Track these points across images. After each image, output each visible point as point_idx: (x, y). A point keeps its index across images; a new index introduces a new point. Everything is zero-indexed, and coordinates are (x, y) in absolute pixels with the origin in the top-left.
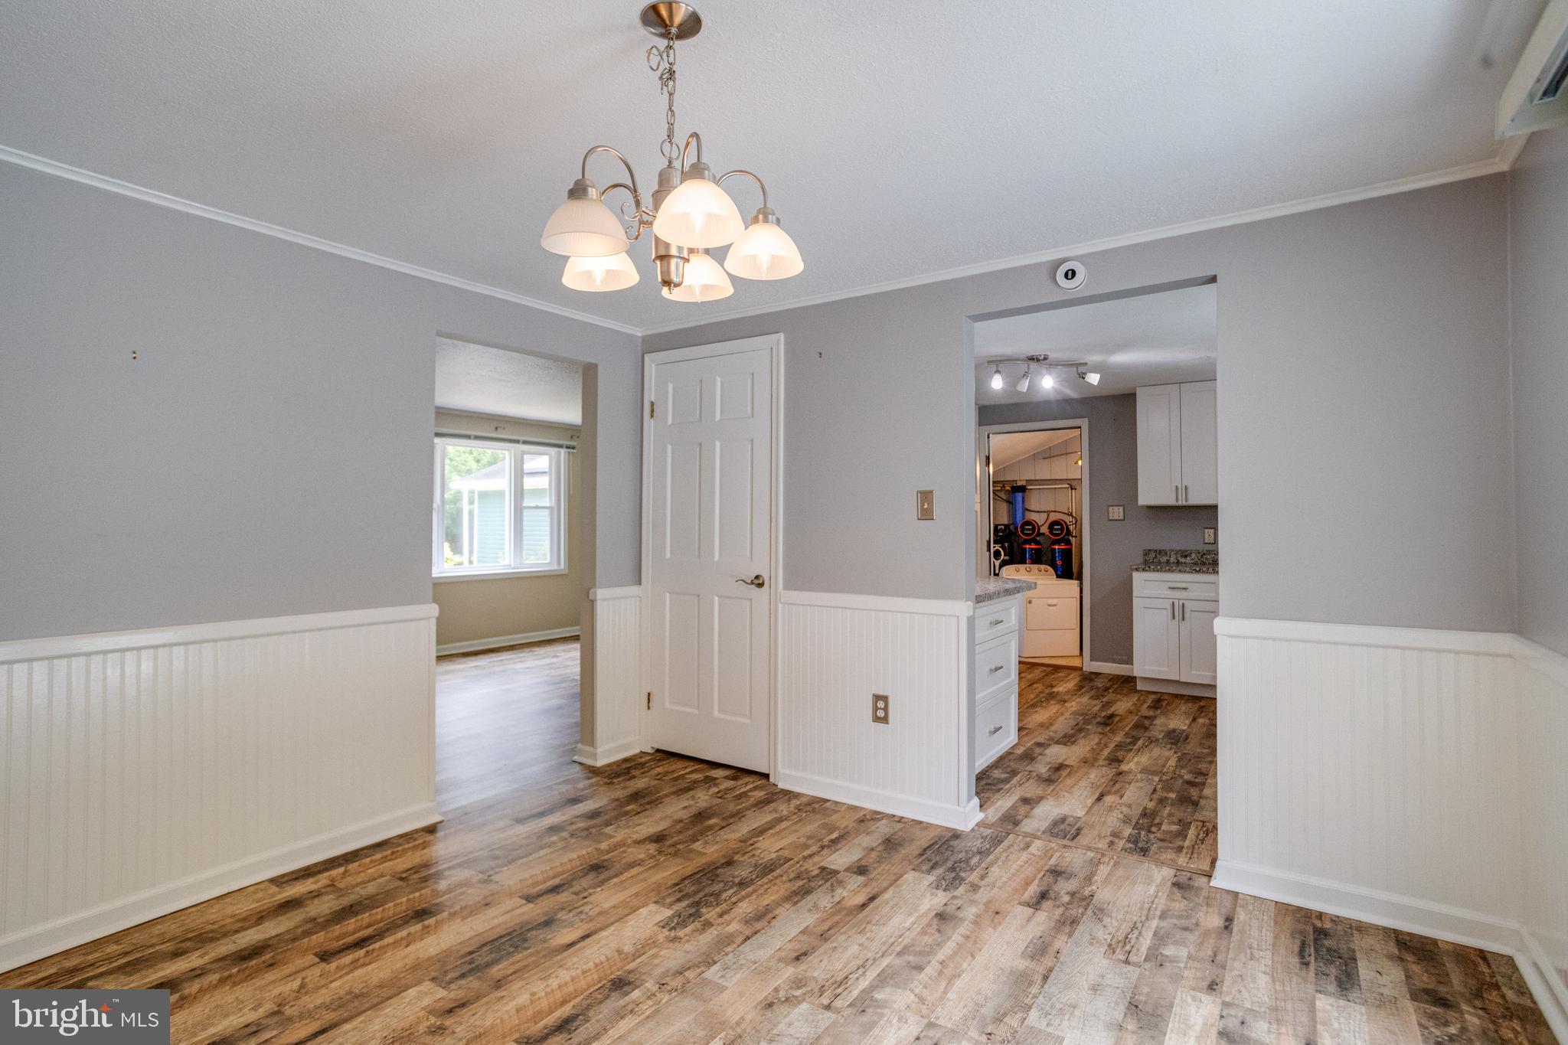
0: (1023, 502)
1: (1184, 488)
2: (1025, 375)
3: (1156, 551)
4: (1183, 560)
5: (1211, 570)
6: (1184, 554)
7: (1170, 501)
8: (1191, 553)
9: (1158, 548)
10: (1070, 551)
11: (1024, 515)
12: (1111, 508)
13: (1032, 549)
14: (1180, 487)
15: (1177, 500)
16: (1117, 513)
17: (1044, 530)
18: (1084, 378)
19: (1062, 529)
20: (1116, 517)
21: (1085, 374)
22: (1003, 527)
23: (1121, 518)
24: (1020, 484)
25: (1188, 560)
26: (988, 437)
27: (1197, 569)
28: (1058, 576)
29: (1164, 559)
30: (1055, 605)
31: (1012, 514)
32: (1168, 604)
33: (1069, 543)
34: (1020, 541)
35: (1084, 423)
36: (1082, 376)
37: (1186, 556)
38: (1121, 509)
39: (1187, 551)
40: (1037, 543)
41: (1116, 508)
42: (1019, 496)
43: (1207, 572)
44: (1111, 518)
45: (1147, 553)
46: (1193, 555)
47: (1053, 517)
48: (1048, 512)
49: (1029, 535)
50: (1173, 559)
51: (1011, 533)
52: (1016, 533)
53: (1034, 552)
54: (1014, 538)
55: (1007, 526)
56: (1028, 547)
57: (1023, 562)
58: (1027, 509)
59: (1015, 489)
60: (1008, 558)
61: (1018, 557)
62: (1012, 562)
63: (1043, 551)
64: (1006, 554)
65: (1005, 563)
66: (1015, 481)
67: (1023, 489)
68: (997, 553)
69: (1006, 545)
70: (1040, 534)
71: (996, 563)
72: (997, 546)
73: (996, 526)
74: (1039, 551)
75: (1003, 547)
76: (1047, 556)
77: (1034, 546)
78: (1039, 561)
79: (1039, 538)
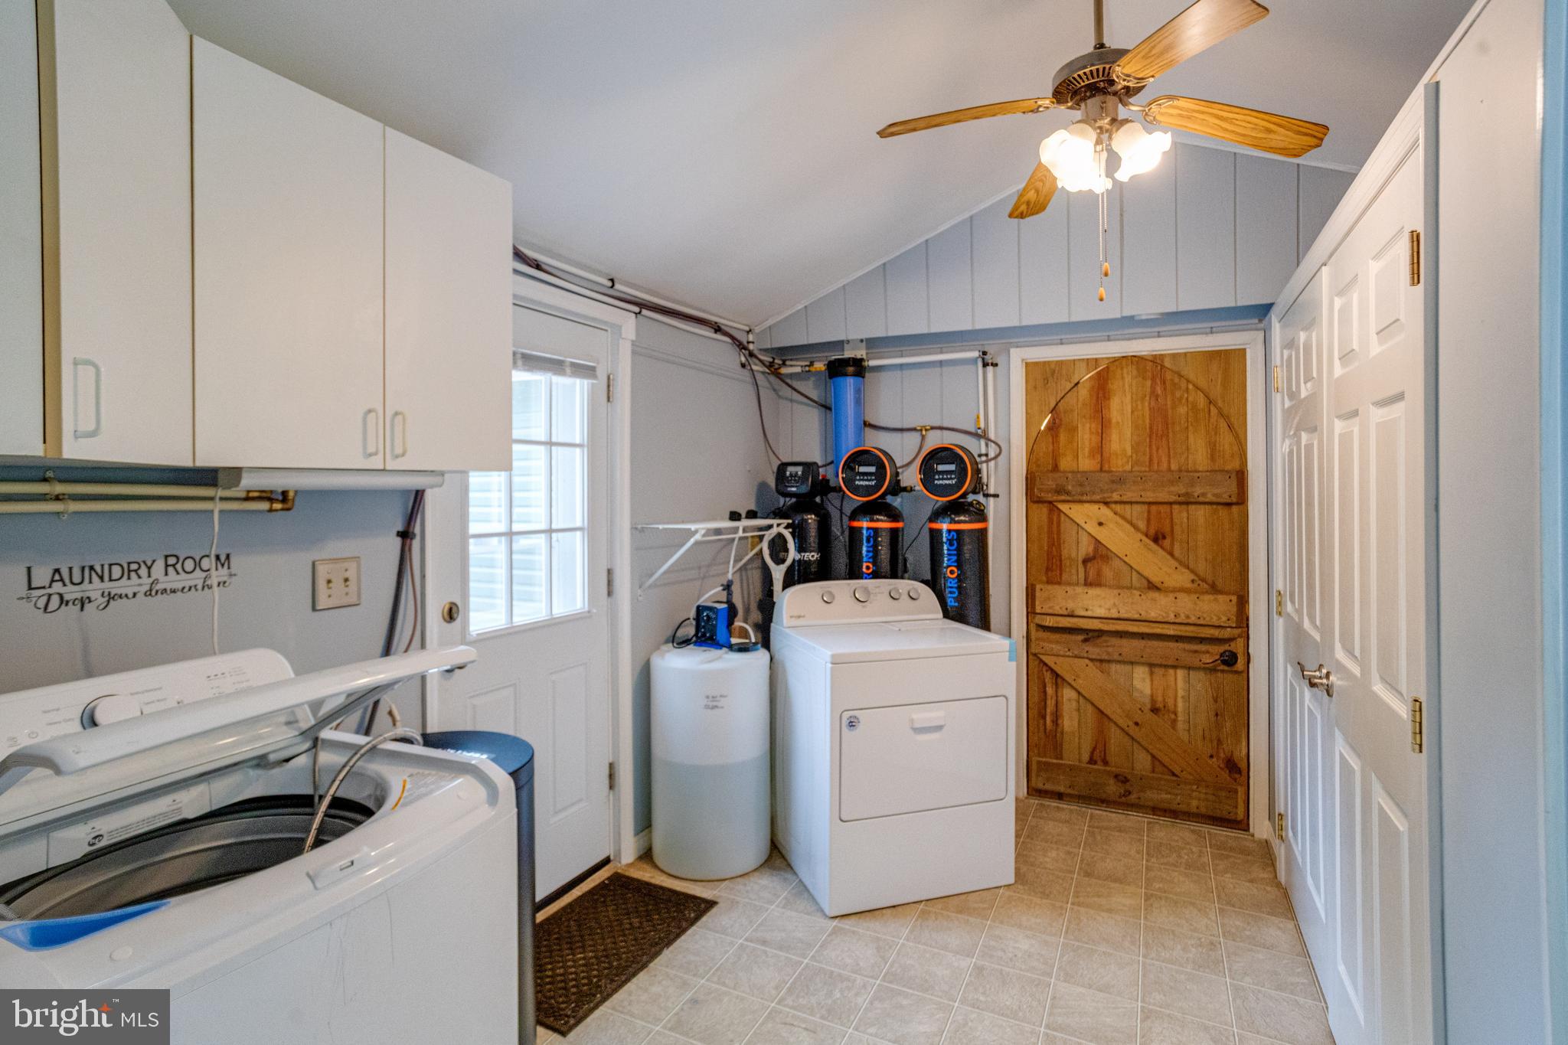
0: (859, 401)
10: (982, 536)
11: (858, 439)
13: (876, 530)
17: (911, 477)
19: (962, 472)
22: (799, 470)
24: (849, 353)
28: (954, 614)
30: (939, 728)
31: (832, 435)
33: (981, 515)
34: (848, 510)
40: (894, 515)
42: (849, 384)
47: (934, 441)
48: (921, 431)
49: (869, 491)
51: (823, 487)
52: (838, 489)
53: (884, 540)
54: (832, 503)
55: (808, 466)
56: (864, 524)
57: (854, 573)
58: (867, 424)
59: (837, 369)
60: (812, 556)
61: (841, 560)
62: (821, 572)
63: (906, 539)
64: (801, 549)
65: (798, 575)
66: (839, 345)
67: (858, 367)
68: (778, 547)
69: (811, 518)
70: (897, 489)
71: (778, 573)
72: (780, 527)
73: (783, 466)
74: (894, 534)
75: (799, 531)
76: (918, 555)
77: (884, 524)
78: (896, 570)
79: (896, 502)
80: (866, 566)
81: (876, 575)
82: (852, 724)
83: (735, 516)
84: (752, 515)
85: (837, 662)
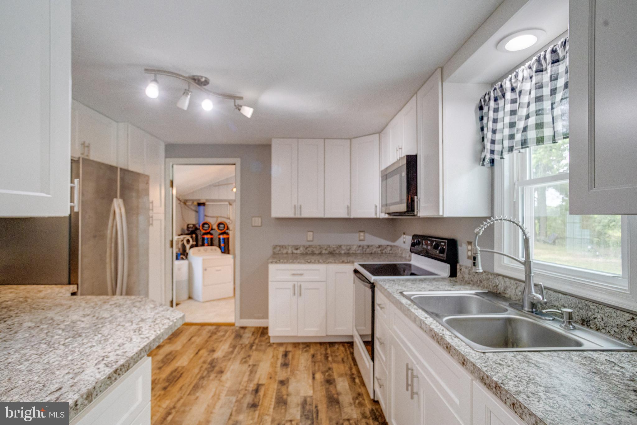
0: (204, 210)
1: (299, 206)
2: (186, 92)
3: (280, 246)
4: (295, 251)
5: (317, 261)
6: (297, 248)
7: (291, 215)
8: (300, 247)
9: (280, 244)
10: (228, 239)
11: (204, 219)
12: (253, 219)
13: (208, 238)
14: (297, 206)
15: (295, 214)
16: (257, 221)
17: (215, 227)
18: (239, 110)
19: (225, 226)
20: (256, 224)
21: (241, 106)
22: (192, 226)
23: (260, 225)
24: (202, 201)
25: (298, 251)
26: (173, 167)
27: (309, 261)
28: (222, 253)
29: (285, 251)
30: (220, 270)
31: (198, 218)
32: (290, 285)
33: (228, 234)
34: (202, 233)
35: (238, 161)
36: (239, 108)
37: (297, 249)
38: (260, 219)
39: (297, 246)
40: (211, 234)
41: (256, 219)
42: (202, 208)
43: (315, 263)
44: (253, 225)
45: (275, 247)
46: (301, 249)
47: (220, 220)
48: (217, 217)
49: (206, 230)
50: (290, 252)
51: (197, 229)
52: (199, 229)
53: (209, 240)
54: (198, 232)
55: (194, 225)
56: (206, 237)
57: (203, 245)
58: (206, 216)
59: (200, 204)
60: (194, 243)
61: (200, 243)
62: (196, 245)
63: (214, 239)
64: (193, 241)
65: (192, 247)
66: (199, 200)
67: (203, 204)
68: (188, 241)
69: (194, 236)
70: (212, 229)
71: (188, 246)
72: (188, 237)
73: (188, 225)
74: (212, 239)
75: (192, 237)
76: (216, 242)
77: (209, 236)
78: (212, 244)
79: (212, 232)
80: (206, 244)
81: (208, 245)
82: (206, 270)
83: (179, 235)
84: (182, 235)
85: (203, 260)
